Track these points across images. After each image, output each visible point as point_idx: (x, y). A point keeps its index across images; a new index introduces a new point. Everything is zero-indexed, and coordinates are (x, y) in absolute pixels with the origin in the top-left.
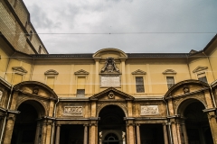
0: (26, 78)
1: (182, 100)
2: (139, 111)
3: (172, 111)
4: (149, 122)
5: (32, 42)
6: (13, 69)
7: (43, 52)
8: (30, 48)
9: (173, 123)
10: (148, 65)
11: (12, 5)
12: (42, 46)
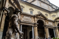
0: (56, 17)
5: (53, 7)
6: (52, 16)
7: (57, 8)
8: (53, 9)
11: (44, 2)
12: (56, 7)
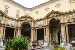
1: (24, 22)
2: (7, 22)
3: (19, 25)
4: (10, 27)
9: (19, 29)
10: (11, 5)
